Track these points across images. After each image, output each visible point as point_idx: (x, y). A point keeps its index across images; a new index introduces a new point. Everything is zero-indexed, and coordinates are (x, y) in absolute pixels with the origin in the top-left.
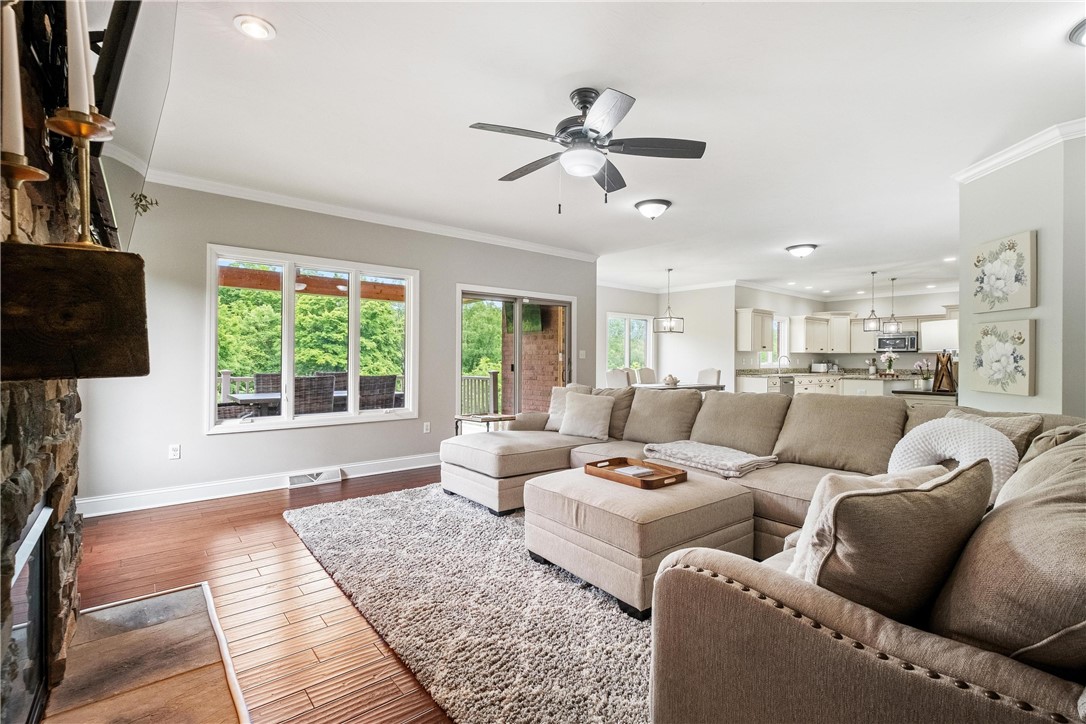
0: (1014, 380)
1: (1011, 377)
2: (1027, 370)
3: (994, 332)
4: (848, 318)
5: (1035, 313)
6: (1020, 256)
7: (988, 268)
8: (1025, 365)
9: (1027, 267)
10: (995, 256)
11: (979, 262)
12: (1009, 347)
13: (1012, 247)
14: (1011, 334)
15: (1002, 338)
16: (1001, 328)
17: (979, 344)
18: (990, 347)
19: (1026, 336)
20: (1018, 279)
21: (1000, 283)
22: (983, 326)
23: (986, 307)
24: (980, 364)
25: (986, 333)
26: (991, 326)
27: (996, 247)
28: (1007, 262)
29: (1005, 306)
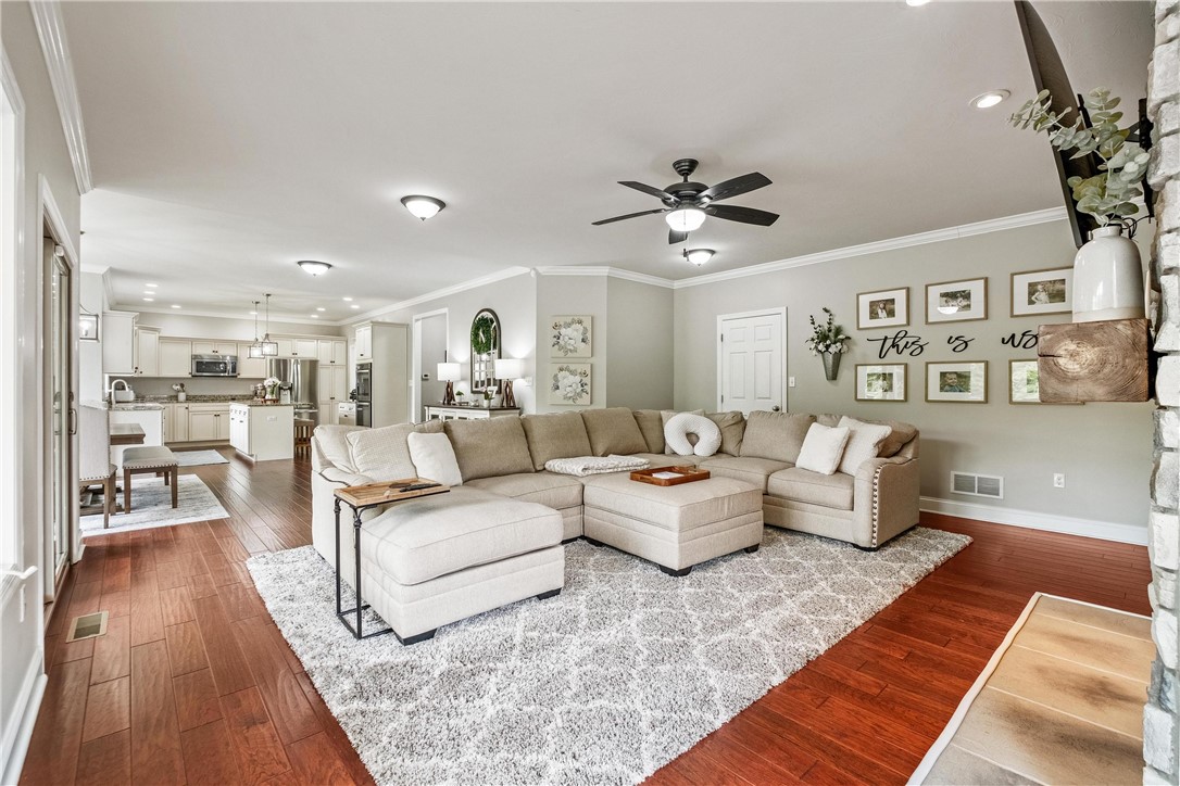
0: (581, 397)
1: (579, 395)
2: (589, 391)
3: (567, 369)
4: (157, 335)
5: (592, 360)
6: (585, 329)
7: (563, 331)
8: (588, 388)
9: (589, 335)
10: (568, 325)
11: (556, 326)
12: (578, 378)
13: (580, 322)
14: (579, 371)
15: (573, 373)
16: (572, 367)
17: (556, 376)
18: (564, 378)
19: (588, 372)
20: (583, 341)
21: (572, 342)
22: (560, 365)
23: (561, 354)
24: (558, 388)
25: (561, 370)
26: (565, 366)
27: (569, 320)
28: (577, 330)
29: (575, 355)
